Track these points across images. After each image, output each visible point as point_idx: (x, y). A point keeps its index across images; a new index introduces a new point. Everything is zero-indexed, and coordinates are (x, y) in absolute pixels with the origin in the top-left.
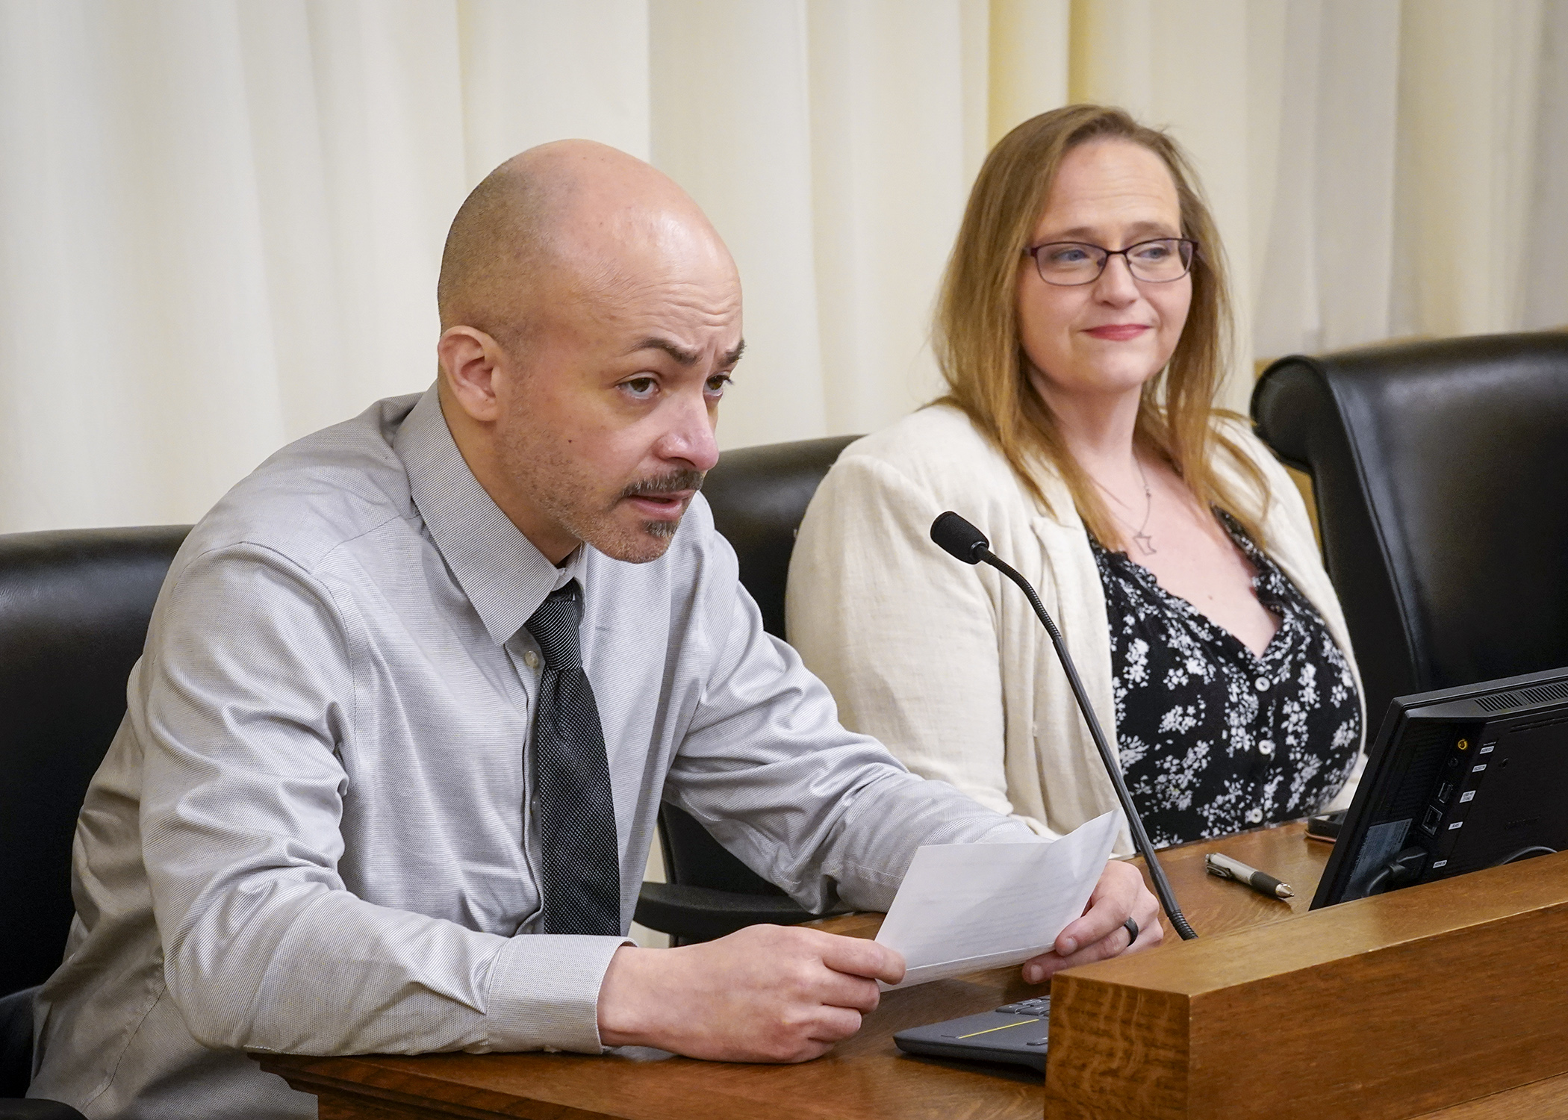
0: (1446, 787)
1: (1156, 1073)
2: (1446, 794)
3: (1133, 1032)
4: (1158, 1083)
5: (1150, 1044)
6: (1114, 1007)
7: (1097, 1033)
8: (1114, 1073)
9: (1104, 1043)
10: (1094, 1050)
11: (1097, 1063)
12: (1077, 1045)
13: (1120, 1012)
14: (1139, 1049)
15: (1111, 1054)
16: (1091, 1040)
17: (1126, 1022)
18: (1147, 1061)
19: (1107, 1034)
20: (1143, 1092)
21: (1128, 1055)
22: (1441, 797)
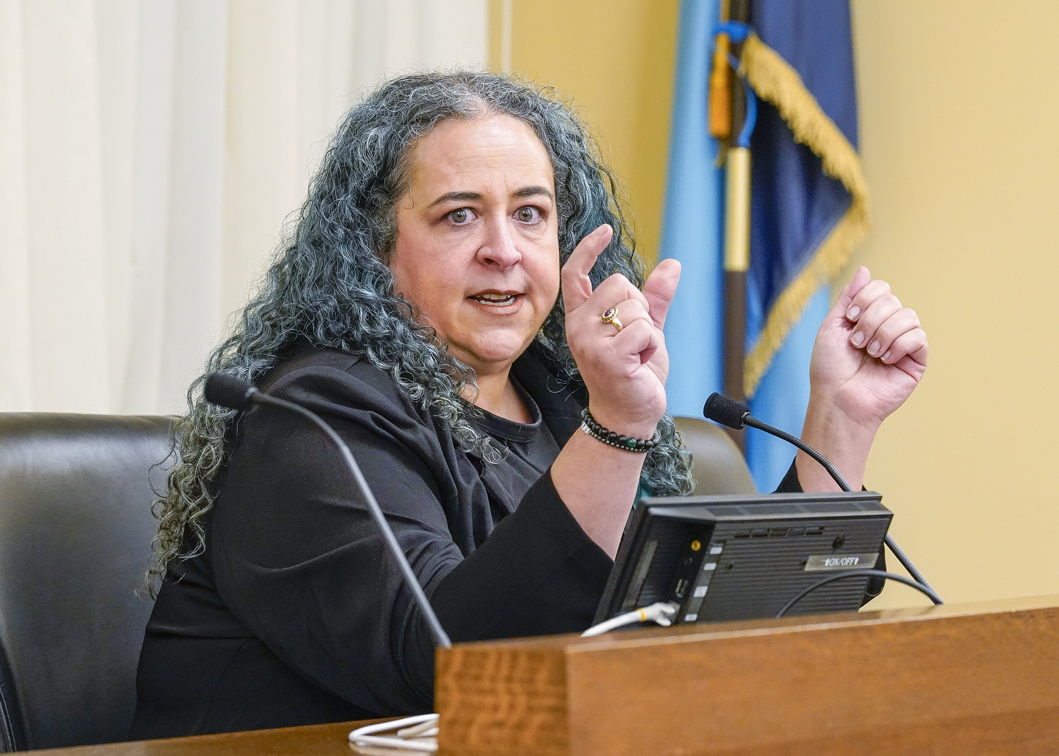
0: (682, 584)
1: (539, 719)
2: (683, 590)
3: (517, 687)
4: (543, 727)
5: (532, 694)
6: (498, 667)
7: (482, 692)
8: (500, 724)
9: (489, 700)
10: (480, 708)
11: (483, 718)
12: (464, 705)
13: (504, 671)
14: (522, 701)
15: (496, 708)
16: (476, 699)
17: (509, 680)
18: (530, 709)
19: (493, 692)
20: (528, 737)
21: (512, 707)
22: (679, 592)
